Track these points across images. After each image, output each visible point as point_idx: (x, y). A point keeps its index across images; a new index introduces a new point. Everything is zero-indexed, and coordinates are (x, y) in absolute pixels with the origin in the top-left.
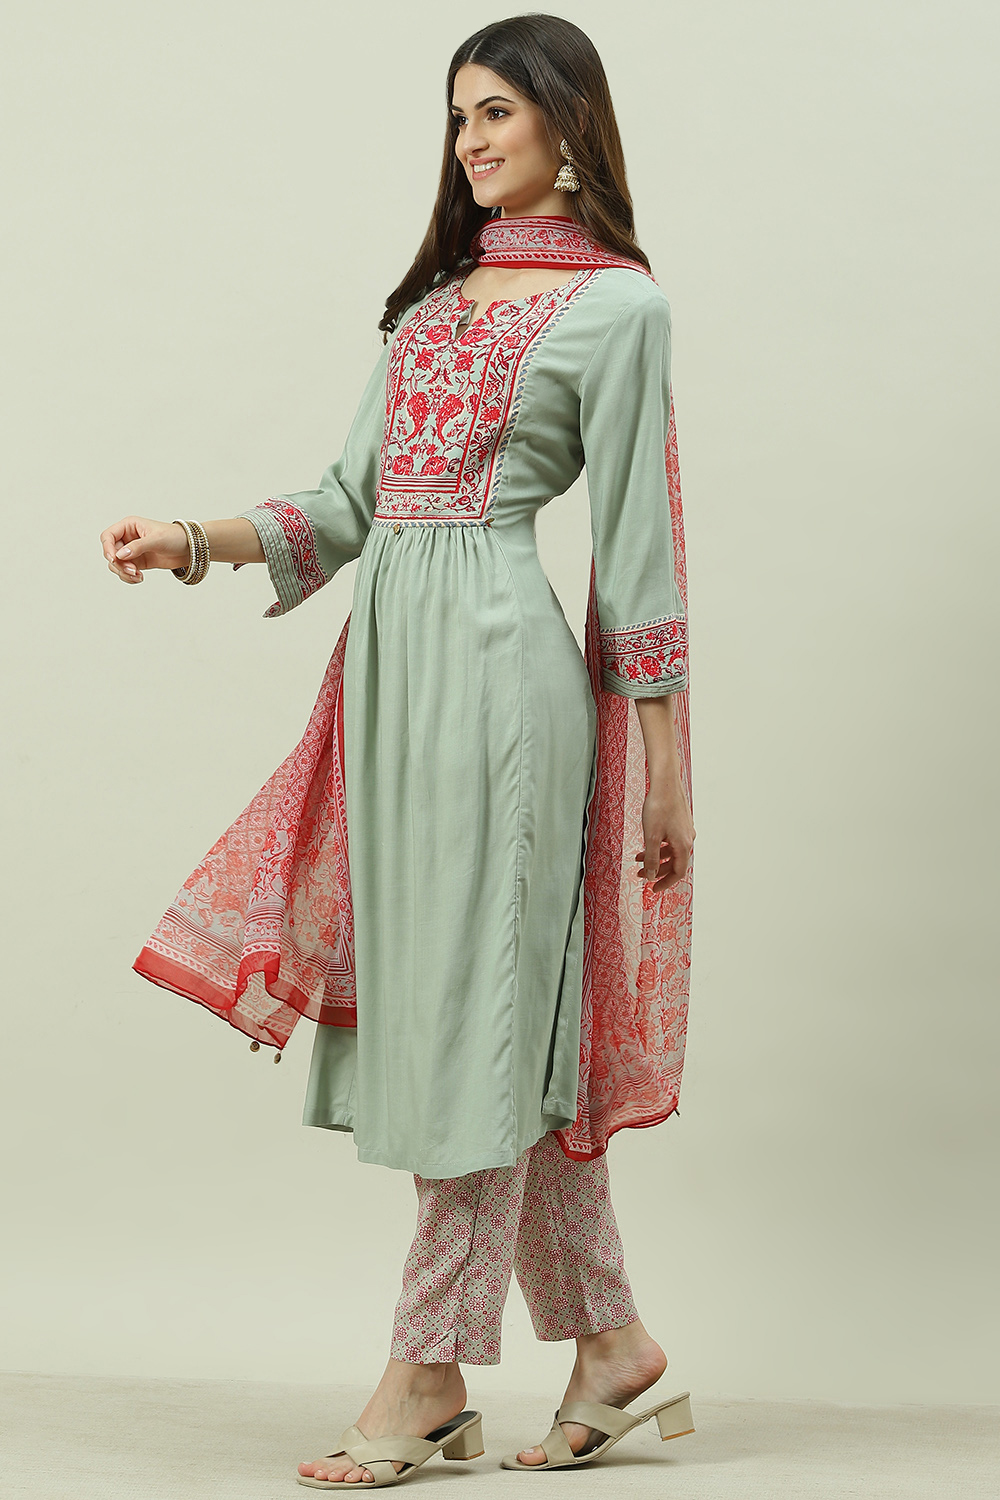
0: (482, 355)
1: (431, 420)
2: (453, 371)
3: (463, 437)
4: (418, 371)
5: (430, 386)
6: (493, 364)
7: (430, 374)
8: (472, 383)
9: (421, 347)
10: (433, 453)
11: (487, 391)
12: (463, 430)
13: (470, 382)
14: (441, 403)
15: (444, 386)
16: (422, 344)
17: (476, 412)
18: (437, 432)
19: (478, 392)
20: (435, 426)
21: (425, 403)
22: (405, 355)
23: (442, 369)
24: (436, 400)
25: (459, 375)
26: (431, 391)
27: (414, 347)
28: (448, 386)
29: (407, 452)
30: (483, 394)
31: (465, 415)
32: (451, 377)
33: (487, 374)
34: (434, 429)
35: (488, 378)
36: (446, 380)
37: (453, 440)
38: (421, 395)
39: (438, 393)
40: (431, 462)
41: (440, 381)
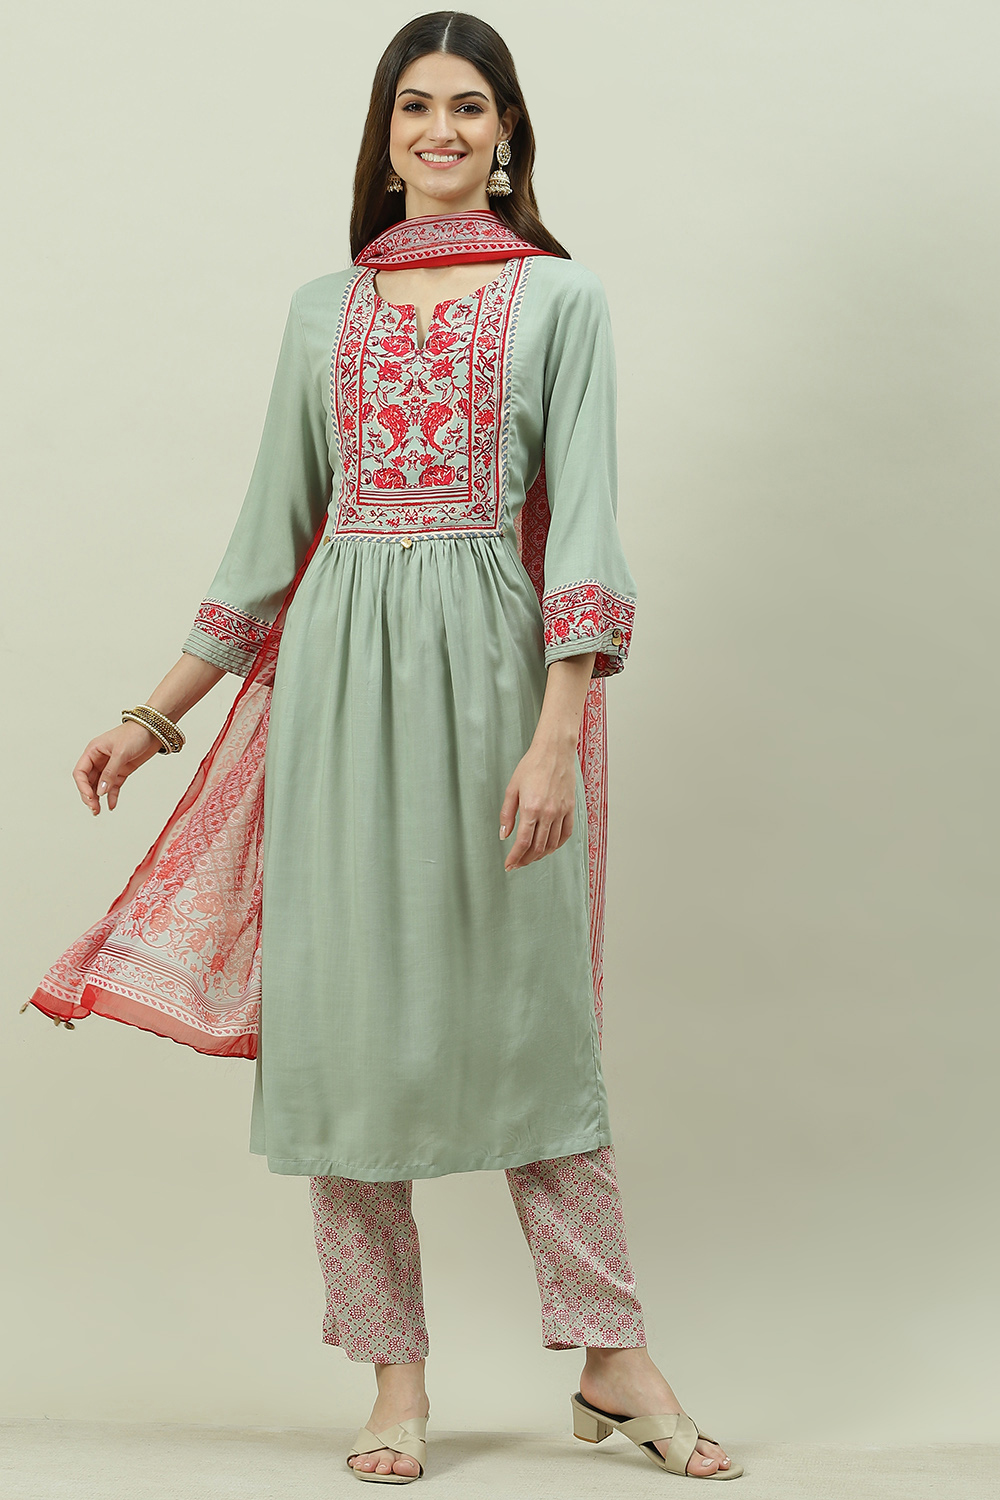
0: (462, 359)
1: (415, 431)
2: (430, 380)
3: (463, 443)
4: (383, 384)
5: (404, 398)
6: (478, 367)
7: (401, 387)
8: (458, 388)
9: (382, 361)
10: (430, 463)
11: (477, 395)
12: (461, 437)
13: (454, 387)
14: (422, 413)
15: (422, 396)
16: (381, 356)
17: (470, 417)
18: (428, 440)
19: (467, 397)
20: (423, 437)
21: (401, 415)
22: (362, 369)
23: (416, 379)
24: (415, 412)
25: (439, 383)
26: (406, 403)
27: (372, 359)
28: (427, 396)
29: (388, 464)
30: (474, 398)
31: (456, 421)
32: (429, 386)
33: (474, 377)
34: (422, 440)
35: (475, 382)
36: (424, 390)
37: (452, 447)
38: (395, 407)
39: (416, 404)
40: (430, 471)
41: (416, 392)
